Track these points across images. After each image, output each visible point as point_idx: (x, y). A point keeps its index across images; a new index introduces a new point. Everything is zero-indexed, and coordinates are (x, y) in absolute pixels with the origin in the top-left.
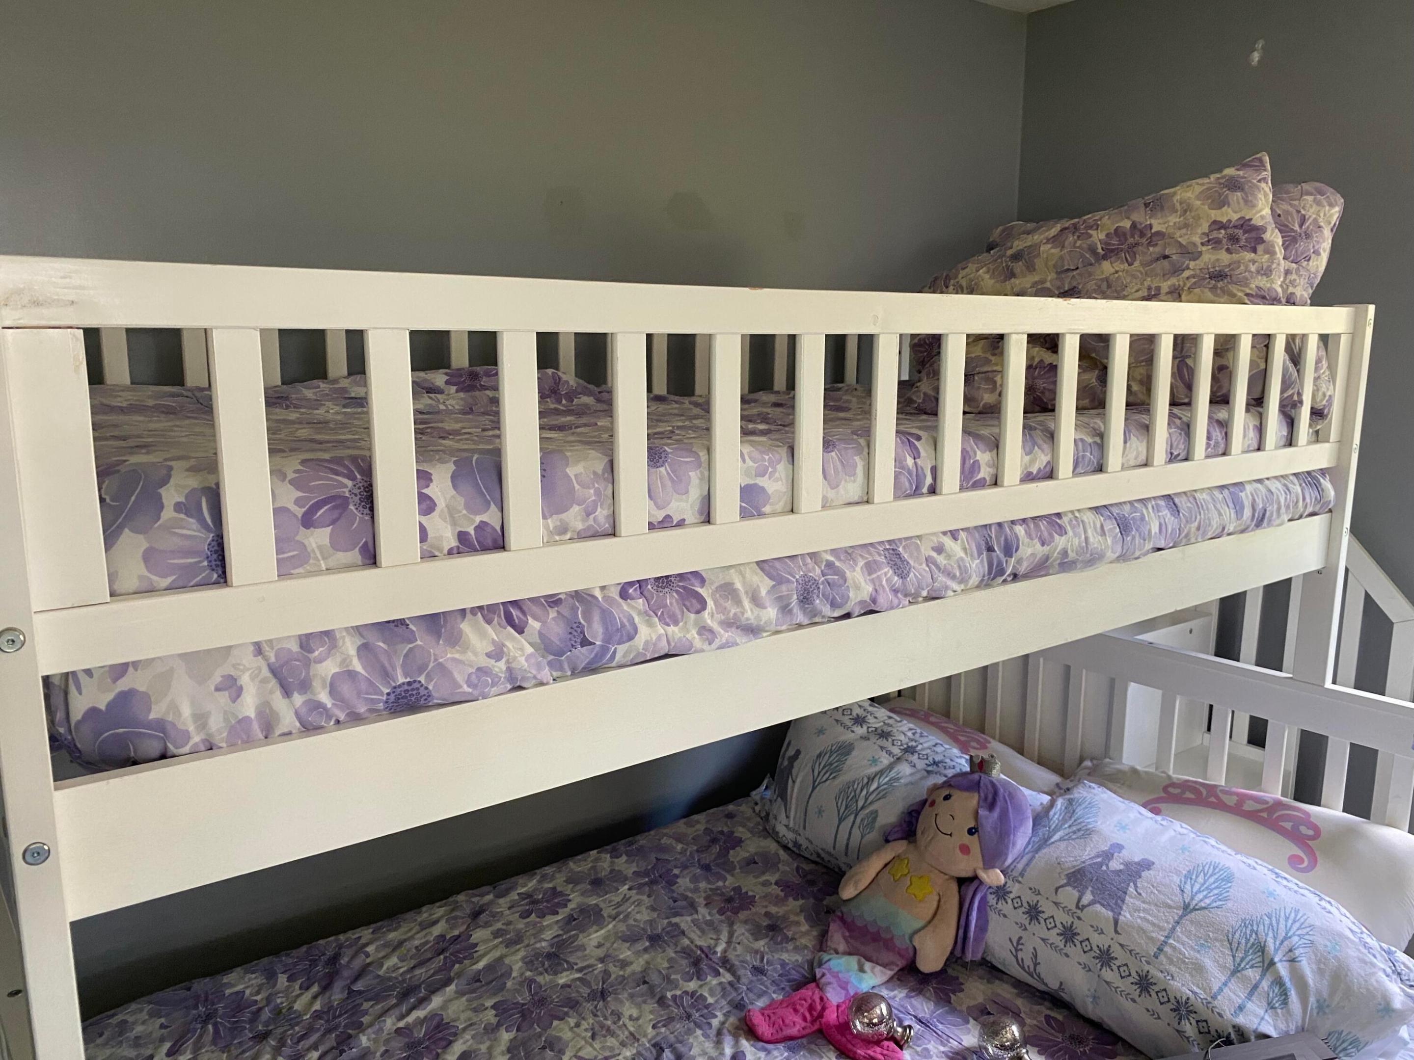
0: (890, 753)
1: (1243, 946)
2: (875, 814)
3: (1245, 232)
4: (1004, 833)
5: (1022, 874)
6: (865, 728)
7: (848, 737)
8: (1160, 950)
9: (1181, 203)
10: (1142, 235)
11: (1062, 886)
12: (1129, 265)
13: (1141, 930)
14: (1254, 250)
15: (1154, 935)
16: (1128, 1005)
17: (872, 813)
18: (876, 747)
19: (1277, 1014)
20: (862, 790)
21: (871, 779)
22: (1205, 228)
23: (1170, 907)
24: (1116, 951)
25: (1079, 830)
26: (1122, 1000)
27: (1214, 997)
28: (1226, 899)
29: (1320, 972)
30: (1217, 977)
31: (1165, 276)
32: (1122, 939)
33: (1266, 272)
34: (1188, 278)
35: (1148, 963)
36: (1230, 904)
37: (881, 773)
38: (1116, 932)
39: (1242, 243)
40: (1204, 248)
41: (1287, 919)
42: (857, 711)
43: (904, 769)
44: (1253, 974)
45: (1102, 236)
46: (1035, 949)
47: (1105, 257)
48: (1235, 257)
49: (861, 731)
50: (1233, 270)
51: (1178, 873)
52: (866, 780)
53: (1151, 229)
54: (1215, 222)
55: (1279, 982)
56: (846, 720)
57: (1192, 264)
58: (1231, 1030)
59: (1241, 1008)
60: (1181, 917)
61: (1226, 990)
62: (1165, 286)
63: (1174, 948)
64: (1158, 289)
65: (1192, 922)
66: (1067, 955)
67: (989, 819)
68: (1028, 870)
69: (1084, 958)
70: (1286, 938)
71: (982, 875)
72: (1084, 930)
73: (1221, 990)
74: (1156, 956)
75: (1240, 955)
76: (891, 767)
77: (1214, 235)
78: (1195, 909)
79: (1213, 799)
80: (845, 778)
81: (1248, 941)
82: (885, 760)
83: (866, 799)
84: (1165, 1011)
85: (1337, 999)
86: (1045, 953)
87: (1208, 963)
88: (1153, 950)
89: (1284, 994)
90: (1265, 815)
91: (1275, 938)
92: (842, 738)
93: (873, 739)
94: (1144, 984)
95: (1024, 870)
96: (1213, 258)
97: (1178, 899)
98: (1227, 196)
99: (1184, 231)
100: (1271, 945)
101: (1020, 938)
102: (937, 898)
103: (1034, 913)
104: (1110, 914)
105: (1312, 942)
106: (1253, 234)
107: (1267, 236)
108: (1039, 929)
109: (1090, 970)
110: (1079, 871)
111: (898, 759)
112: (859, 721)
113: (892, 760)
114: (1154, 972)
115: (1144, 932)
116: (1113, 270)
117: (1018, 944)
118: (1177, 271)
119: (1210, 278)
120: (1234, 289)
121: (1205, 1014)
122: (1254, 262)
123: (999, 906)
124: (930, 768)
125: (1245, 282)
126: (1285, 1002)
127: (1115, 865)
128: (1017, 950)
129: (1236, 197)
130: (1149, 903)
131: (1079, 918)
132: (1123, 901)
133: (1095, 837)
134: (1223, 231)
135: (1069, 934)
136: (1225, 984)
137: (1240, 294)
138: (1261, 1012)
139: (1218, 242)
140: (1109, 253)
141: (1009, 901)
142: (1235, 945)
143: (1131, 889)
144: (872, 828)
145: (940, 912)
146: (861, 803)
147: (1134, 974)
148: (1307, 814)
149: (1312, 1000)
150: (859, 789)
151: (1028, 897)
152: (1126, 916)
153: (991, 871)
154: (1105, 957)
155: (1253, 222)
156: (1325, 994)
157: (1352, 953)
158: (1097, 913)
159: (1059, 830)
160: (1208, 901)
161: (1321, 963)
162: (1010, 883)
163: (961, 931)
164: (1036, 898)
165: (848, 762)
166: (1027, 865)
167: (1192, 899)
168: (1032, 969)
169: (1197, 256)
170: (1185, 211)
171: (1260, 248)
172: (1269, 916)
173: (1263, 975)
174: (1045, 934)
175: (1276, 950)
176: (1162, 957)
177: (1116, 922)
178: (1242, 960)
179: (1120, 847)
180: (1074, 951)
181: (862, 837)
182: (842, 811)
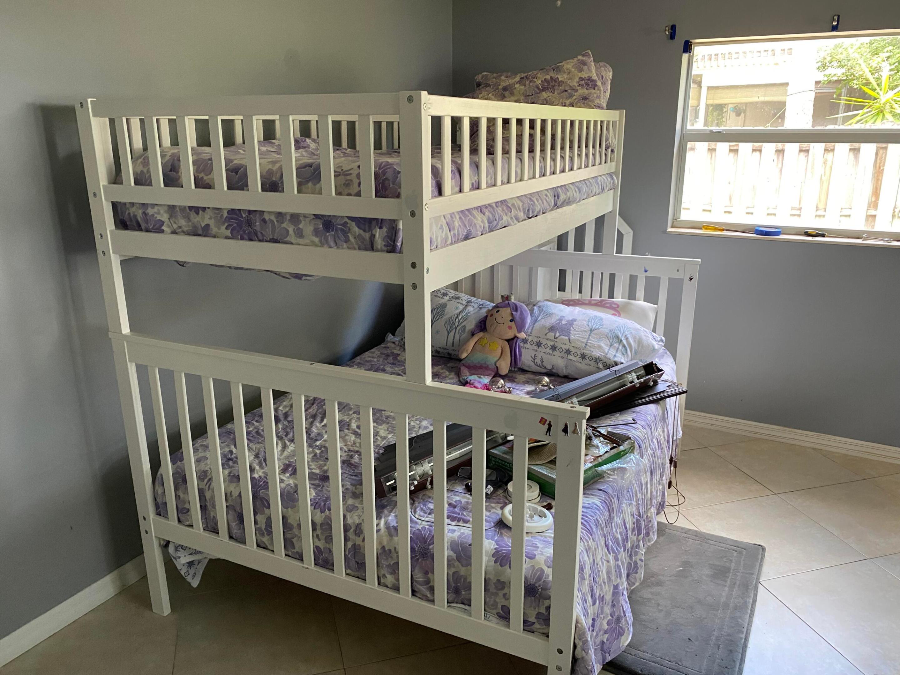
0: (462, 304)
1: (612, 338)
2: (465, 327)
3: (591, 82)
4: (523, 320)
5: (531, 333)
6: (448, 297)
7: (442, 301)
8: (586, 345)
9: (567, 69)
10: (556, 82)
11: (548, 333)
12: (553, 94)
13: (578, 340)
14: (594, 89)
15: (583, 341)
16: (578, 365)
17: (463, 327)
18: (455, 303)
19: (625, 356)
20: (456, 320)
21: (458, 315)
22: (577, 79)
23: (586, 331)
24: (572, 349)
25: (547, 314)
26: (577, 364)
27: (607, 354)
28: (603, 325)
29: (635, 341)
30: (606, 349)
31: (567, 98)
32: (573, 345)
33: (599, 97)
34: (575, 99)
35: (583, 350)
36: (604, 326)
37: (462, 312)
38: (570, 343)
39: (590, 86)
40: (579, 88)
41: (622, 327)
42: (442, 291)
43: (470, 309)
44: (616, 345)
45: (540, 82)
46: (542, 357)
47: (543, 90)
48: (590, 91)
49: (447, 298)
50: (589, 96)
51: (585, 321)
52: (456, 316)
53: (558, 79)
54: (580, 78)
55: (624, 346)
56: (439, 295)
57: (576, 94)
58: (613, 363)
59: (615, 356)
60: (590, 333)
61: (610, 351)
62: (568, 102)
63: (590, 343)
64: (565, 103)
65: (594, 334)
66: (554, 355)
67: (517, 315)
68: (533, 331)
69: (561, 354)
70: (624, 332)
71: (518, 335)
72: (559, 345)
73: (608, 352)
74: (585, 347)
75: (611, 340)
76: (464, 309)
77: (581, 83)
78: (594, 330)
79: (580, 303)
80: (446, 317)
81: (613, 336)
82: (461, 307)
83: (459, 323)
84: (592, 363)
85: (640, 349)
86: (545, 357)
87: (603, 345)
88: (584, 345)
89: (626, 350)
90: (599, 304)
91: (621, 333)
92: (440, 302)
93: (454, 300)
94: (583, 356)
95: (531, 331)
96: (582, 91)
97: (587, 328)
98: (582, 68)
99: (570, 81)
100: (620, 335)
101: (535, 355)
102: (501, 348)
103: (539, 344)
104: (567, 338)
105: (631, 332)
106: (593, 83)
107: (598, 84)
108: (542, 349)
109: (563, 358)
110: (552, 327)
111: (466, 306)
112: (445, 294)
113: (464, 307)
114: (585, 352)
115: (580, 340)
116: (547, 96)
117: (534, 357)
118: (571, 96)
119: (582, 99)
120: (590, 103)
121: (605, 360)
122: (595, 93)
123: (525, 345)
124: (480, 307)
125: (593, 101)
126: (626, 352)
127: (564, 322)
128: (534, 359)
129: (585, 68)
130: (578, 332)
131: (556, 342)
132: (570, 333)
133: (554, 315)
134: (583, 81)
135: (554, 348)
136: (609, 350)
137: (593, 105)
138: (620, 356)
139: (582, 85)
140: (544, 89)
141: (529, 343)
142: (609, 338)
143: (572, 329)
144: (464, 332)
145: (503, 353)
146: (456, 325)
147: (579, 354)
148: (613, 301)
149: (633, 350)
150: (454, 320)
151: (536, 340)
152: (572, 337)
153: (521, 333)
154: (568, 352)
155: (592, 78)
156: (637, 349)
157: (643, 334)
158: (562, 339)
159: (540, 316)
160: (597, 327)
161: (634, 338)
162: (527, 337)
163: (513, 358)
164: (539, 340)
165: (446, 311)
166: (532, 329)
167: (592, 327)
168: (541, 365)
169: (577, 91)
170: (569, 73)
171: (596, 88)
172: (617, 327)
173: (619, 345)
174: (545, 350)
175: (622, 336)
176: (587, 347)
177: (570, 340)
178: (612, 341)
179: (564, 317)
180: (557, 353)
181: (460, 337)
182: (448, 330)
